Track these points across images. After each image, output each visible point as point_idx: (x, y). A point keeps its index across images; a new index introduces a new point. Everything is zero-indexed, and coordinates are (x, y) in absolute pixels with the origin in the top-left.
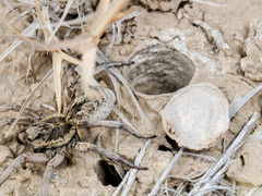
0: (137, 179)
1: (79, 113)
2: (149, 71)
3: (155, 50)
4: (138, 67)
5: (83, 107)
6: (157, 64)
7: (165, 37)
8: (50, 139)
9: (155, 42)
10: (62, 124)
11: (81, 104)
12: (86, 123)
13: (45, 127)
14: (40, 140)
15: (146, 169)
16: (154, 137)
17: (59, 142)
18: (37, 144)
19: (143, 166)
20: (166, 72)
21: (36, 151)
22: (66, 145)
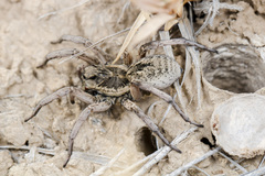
0: (167, 157)
1: (139, 72)
2: (233, 68)
3: (243, 50)
4: (222, 60)
5: (145, 69)
6: (242, 65)
7: (256, 41)
8: (103, 85)
9: (245, 42)
10: (121, 76)
11: (144, 65)
12: (139, 84)
13: (104, 72)
14: (94, 82)
15: (180, 152)
16: (202, 126)
17: (111, 92)
18: (90, 84)
19: (178, 148)
20: (248, 75)
21: (87, 90)
22: (117, 98)
